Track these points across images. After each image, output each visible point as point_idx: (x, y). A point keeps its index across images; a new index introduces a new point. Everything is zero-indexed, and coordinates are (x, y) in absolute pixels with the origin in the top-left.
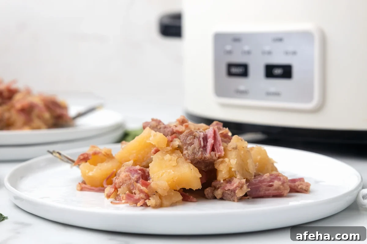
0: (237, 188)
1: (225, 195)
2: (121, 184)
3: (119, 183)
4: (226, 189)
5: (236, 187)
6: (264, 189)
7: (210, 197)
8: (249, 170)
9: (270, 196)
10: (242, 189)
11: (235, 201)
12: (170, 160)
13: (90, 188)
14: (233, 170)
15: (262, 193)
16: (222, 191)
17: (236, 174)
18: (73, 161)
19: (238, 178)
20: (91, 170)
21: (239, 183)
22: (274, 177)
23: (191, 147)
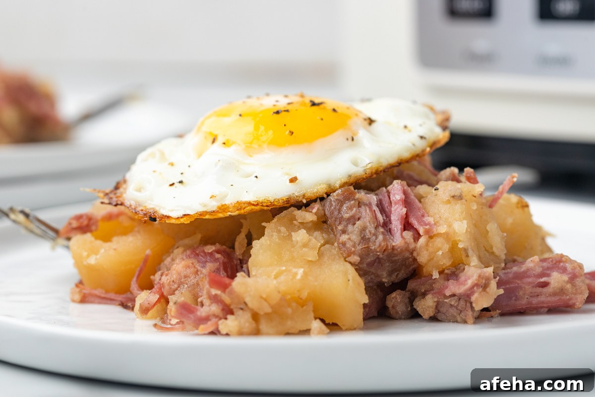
0: (475, 288)
1: (443, 310)
2: (176, 286)
3: (169, 284)
4: (448, 293)
5: (473, 287)
6: (527, 292)
7: (400, 313)
8: (492, 248)
9: (542, 310)
10: (488, 290)
11: (468, 321)
12: (305, 245)
13: (103, 295)
14: (461, 246)
15: (523, 302)
16: (436, 300)
17: (467, 256)
18: (56, 231)
19: (472, 264)
20: (94, 251)
21: (479, 276)
22: (549, 265)
23: (356, 226)
